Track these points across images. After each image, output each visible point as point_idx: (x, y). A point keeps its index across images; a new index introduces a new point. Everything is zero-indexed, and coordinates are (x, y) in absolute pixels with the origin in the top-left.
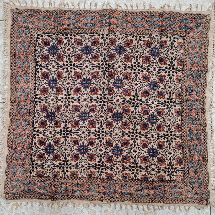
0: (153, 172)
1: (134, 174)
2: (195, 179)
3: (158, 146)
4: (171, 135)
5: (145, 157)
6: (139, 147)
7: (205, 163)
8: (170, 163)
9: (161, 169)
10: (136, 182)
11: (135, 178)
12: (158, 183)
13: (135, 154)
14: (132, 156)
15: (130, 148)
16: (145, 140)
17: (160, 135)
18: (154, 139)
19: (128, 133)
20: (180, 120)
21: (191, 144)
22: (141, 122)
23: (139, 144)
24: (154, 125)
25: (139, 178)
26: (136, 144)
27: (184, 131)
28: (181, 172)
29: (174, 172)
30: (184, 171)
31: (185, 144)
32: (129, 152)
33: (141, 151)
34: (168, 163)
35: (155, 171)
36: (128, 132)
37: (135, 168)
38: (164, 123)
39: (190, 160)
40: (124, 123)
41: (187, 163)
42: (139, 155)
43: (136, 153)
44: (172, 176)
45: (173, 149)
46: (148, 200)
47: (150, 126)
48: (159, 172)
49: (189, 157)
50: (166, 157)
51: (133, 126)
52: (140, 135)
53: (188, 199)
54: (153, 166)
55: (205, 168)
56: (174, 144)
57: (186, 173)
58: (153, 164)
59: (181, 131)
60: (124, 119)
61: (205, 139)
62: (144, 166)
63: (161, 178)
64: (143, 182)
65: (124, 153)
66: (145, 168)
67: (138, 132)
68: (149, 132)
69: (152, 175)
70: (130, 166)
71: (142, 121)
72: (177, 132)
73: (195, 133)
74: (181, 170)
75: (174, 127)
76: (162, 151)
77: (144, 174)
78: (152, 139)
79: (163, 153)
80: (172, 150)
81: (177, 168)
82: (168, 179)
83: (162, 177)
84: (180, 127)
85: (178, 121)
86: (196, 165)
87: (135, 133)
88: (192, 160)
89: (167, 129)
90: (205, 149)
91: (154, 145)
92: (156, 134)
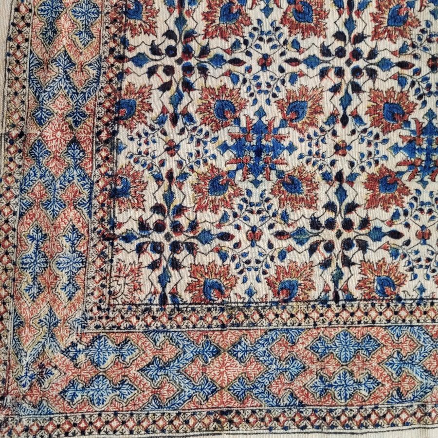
0: (158, 147)
1: (149, 53)
2: (115, 363)
3: (291, 177)
4: (347, 244)
5: (235, 111)
6: (288, 84)
7: (200, 421)
8: (206, 238)
9: (174, 189)
10: (112, 60)
11: (132, 59)
12: (103, 170)
13: (253, 62)
14: (243, 47)
15: (282, 41)
16: (322, 112)
17: (346, 186)
18: (328, 155)
19: (355, 33)
20: (422, 290)
21: (300, 347)
22: (412, 91)
23: (300, 81)
24: (401, 156)
25: (128, 79)
26: (303, 67)
27: (366, 314)
28: (155, 293)
29: (156, 256)
30: (164, 310)
31: (301, 316)
32: (262, 33)
33: (267, 92)
34: (207, 226)
35: (166, 156)
36: (358, 30)
37: (179, 61)
38: (411, 205)
39: (216, 338)
40: (403, 13)
41: (200, 323)
42: (245, 81)
43: (256, 68)
44: (135, 243)
45: (276, 255)
46: (16, 116)
47: (394, 137)
48: (158, 179)
49: (232, 336)
50: (235, 215)
51: (388, 55)
52: (344, 87)
53: (11, 329)
54: (193, 148)
55: (176, 423)
56: (299, 256)
57: (149, 320)
58: (201, 148)
59: (368, 298)
60: (427, 10)
61: (328, 419)
62: (192, 102)
63: (127, 187)
64: (109, 94)
65: (257, 9)
66: (180, 108)
67: (360, 81)
68: (365, 131)
69: (147, 143)
70: (190, 35)
71: (420, 97)
72: (360, 277)
73: (355, 369)
74: (168, 290)
75: (389, 260)
76: (267, 195)
77: (151, 101)
78: (327, 148)
79: (255, 199)
80: (270, 246)
81: (174, 273)
82: (120, 225)
83: (132, 190)
84: (388, 290)
85: (415, 282)
86: (194, 369)
87: (355, 64)
88: (217, 353)
89: (378, 224)
90: (277, 419)
91: (296, 154)
92: (352, 164)
